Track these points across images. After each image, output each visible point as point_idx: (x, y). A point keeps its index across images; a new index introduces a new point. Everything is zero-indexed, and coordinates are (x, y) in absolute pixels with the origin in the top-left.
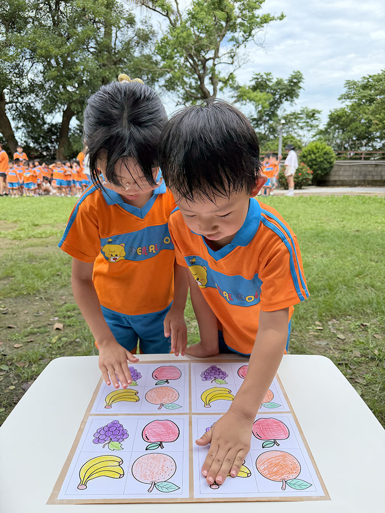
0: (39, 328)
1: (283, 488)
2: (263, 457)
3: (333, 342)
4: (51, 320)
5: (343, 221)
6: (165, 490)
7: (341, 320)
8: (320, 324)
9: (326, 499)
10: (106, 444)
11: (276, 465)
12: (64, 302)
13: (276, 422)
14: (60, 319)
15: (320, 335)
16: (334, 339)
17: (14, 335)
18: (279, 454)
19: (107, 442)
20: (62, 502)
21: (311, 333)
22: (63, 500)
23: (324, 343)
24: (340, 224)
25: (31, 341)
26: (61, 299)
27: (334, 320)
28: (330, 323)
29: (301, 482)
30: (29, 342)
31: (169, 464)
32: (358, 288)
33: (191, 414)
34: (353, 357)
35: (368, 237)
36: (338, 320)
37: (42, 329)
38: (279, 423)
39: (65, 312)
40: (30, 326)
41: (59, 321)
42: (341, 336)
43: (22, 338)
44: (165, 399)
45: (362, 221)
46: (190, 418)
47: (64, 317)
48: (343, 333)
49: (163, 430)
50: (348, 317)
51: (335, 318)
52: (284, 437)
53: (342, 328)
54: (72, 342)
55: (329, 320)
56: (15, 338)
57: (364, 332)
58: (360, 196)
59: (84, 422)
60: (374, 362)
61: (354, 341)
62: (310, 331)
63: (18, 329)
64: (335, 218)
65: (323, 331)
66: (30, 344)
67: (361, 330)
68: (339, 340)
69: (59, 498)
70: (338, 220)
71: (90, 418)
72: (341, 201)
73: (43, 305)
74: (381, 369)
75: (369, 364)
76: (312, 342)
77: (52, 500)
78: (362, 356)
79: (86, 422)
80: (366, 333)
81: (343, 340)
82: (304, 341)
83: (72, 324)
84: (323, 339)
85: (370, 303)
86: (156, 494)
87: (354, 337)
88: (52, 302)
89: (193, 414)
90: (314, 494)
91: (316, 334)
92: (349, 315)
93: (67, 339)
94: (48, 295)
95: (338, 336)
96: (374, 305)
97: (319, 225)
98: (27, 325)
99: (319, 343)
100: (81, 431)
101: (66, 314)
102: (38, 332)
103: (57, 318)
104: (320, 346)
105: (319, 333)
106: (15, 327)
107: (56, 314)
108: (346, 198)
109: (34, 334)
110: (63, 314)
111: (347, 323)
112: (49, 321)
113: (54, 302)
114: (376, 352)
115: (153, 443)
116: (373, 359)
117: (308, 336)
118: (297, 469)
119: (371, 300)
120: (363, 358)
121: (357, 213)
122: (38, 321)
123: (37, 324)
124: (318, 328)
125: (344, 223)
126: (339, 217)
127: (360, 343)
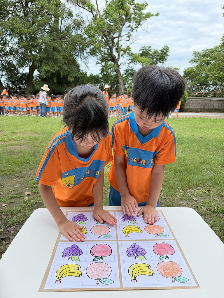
0: (17, 194)
1: (173, 282)
2: (161, 264)
3: (191, 202)
4: (24, 189)
5: (193, 132)
6: (106, 283)
7: (195, 189)
8: (183, 192)
9: (198, 288)
10: (71, 257)
11: (168, 269)
12: (32, 179)
13: (167, 245)
14: (29, 189)
15: (183, 198)
16: (191, 200)
17: (2, 198)
18: (170, 263)
19: (70, 256)
20: (47, 290)
21: (177, 197)
22: (48, 289)
23: (185, 203)
24: (191, 134)
25: (12, 202)
26: (30, 177)
27: (190, 189)
28: (188, 191)
29: (183, 278)
30: (11, 203)
31: (107, 268)
32: (203, 171)
33: (117, 240)
34: (202, 211)
35: (208, 141)
36: (192, 190)
37: (19, 195)
38: (168, 246)
39: (32, 185)
40: (12, 193)
41: (29, 190)
42: (195, 199)
43: (7, 200)
44: (102, 232)
45: (204, 132)
46: (118, 243)
47: (32, 188)
48: (196, 197)
49: (103, 249)
50: (198, 187)
51: (191, 188)
52: (171, 253)
53: (195, 194)
54: (37, 202)
55: (188, 189)
56: (2, 200)
57: (208, 196)
58: (202, 118)
59: (56, 245)
60: (214, 214)
61: (203, 201)
62: (177, 195)
63: (4, 195)
64: (188, 130)
65: (184, 196)
66: (12, 204)
67: (206, 195)
68: (194, 201)
69: (45, 288)
70: (190, 131)
71: (60, 243)
72: (191, 120)
73: (19, 181)
74: (219, 218)
75: (211, 215)
76: (178, 202)
77: (41, 289)
78: (208, 210)
79: (58, 245)
80: (209, 197)
81: (196, 201)
82: (174, 202)
83: (37, 192)
84: (184, 201)
85: (211, 179)
86: (101, 286)
87: (202, 199)
88: (24, 179)
89: (119, 240)
90: (191, 285)
91: (181, 197)
92: (199, 187)
93: (34, 201)
94: (22, 175)
95: (193, 198)
96: (213, 181)
97: (179, 134)
98: (10, 192)
99: (182, 203)
100: (55, 250)
101: (33, 186)
102: (17, 197)
103: (27, 188)
104: (183, 204)
105: (182, 197)
106: (3, 193)
107: (27, 186)
108: (194, 118)
109: (14, 198)
110: (31, 186)
111: (198, 191)
112: (23, 190)
113: (26, 179)
114: (216, 208)
115: (98, 257)
116: (214, 212)
117: (176, 199)
118: (180, 271)
119: (211, 178)
120: (208, 212)
121: (201, 128)
122: (16, 190)
123: (16, 192)
124: (182, 194)
125: (193, 133)
126: (190, 130)
127: (206, 203)
